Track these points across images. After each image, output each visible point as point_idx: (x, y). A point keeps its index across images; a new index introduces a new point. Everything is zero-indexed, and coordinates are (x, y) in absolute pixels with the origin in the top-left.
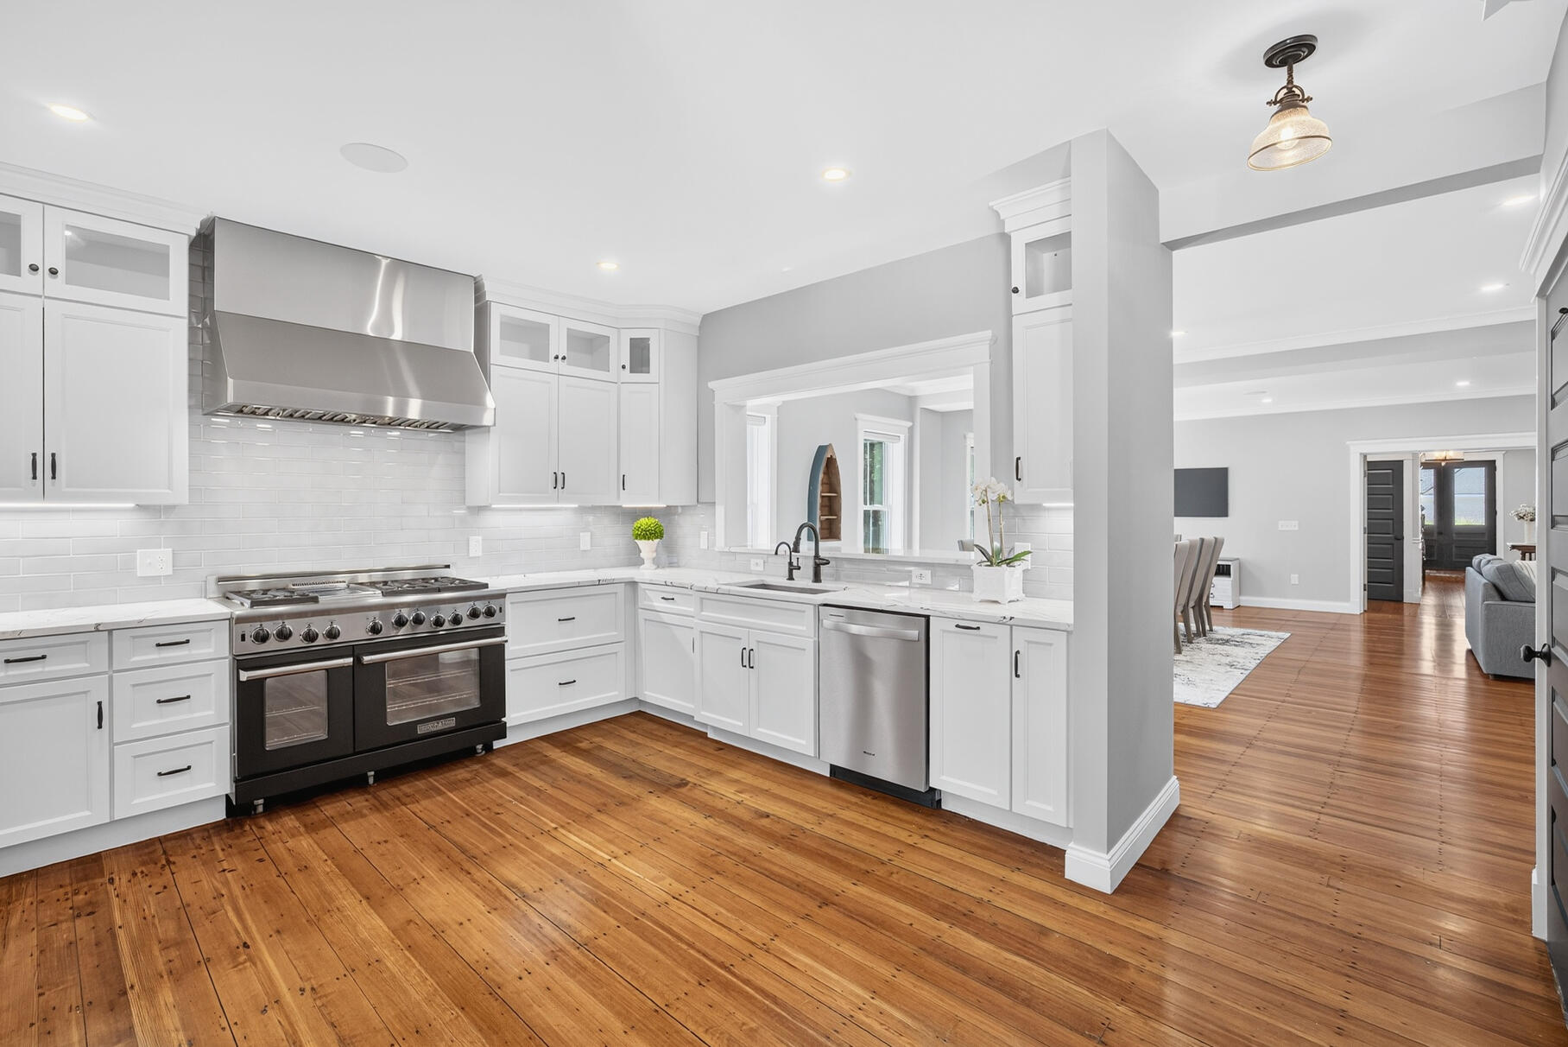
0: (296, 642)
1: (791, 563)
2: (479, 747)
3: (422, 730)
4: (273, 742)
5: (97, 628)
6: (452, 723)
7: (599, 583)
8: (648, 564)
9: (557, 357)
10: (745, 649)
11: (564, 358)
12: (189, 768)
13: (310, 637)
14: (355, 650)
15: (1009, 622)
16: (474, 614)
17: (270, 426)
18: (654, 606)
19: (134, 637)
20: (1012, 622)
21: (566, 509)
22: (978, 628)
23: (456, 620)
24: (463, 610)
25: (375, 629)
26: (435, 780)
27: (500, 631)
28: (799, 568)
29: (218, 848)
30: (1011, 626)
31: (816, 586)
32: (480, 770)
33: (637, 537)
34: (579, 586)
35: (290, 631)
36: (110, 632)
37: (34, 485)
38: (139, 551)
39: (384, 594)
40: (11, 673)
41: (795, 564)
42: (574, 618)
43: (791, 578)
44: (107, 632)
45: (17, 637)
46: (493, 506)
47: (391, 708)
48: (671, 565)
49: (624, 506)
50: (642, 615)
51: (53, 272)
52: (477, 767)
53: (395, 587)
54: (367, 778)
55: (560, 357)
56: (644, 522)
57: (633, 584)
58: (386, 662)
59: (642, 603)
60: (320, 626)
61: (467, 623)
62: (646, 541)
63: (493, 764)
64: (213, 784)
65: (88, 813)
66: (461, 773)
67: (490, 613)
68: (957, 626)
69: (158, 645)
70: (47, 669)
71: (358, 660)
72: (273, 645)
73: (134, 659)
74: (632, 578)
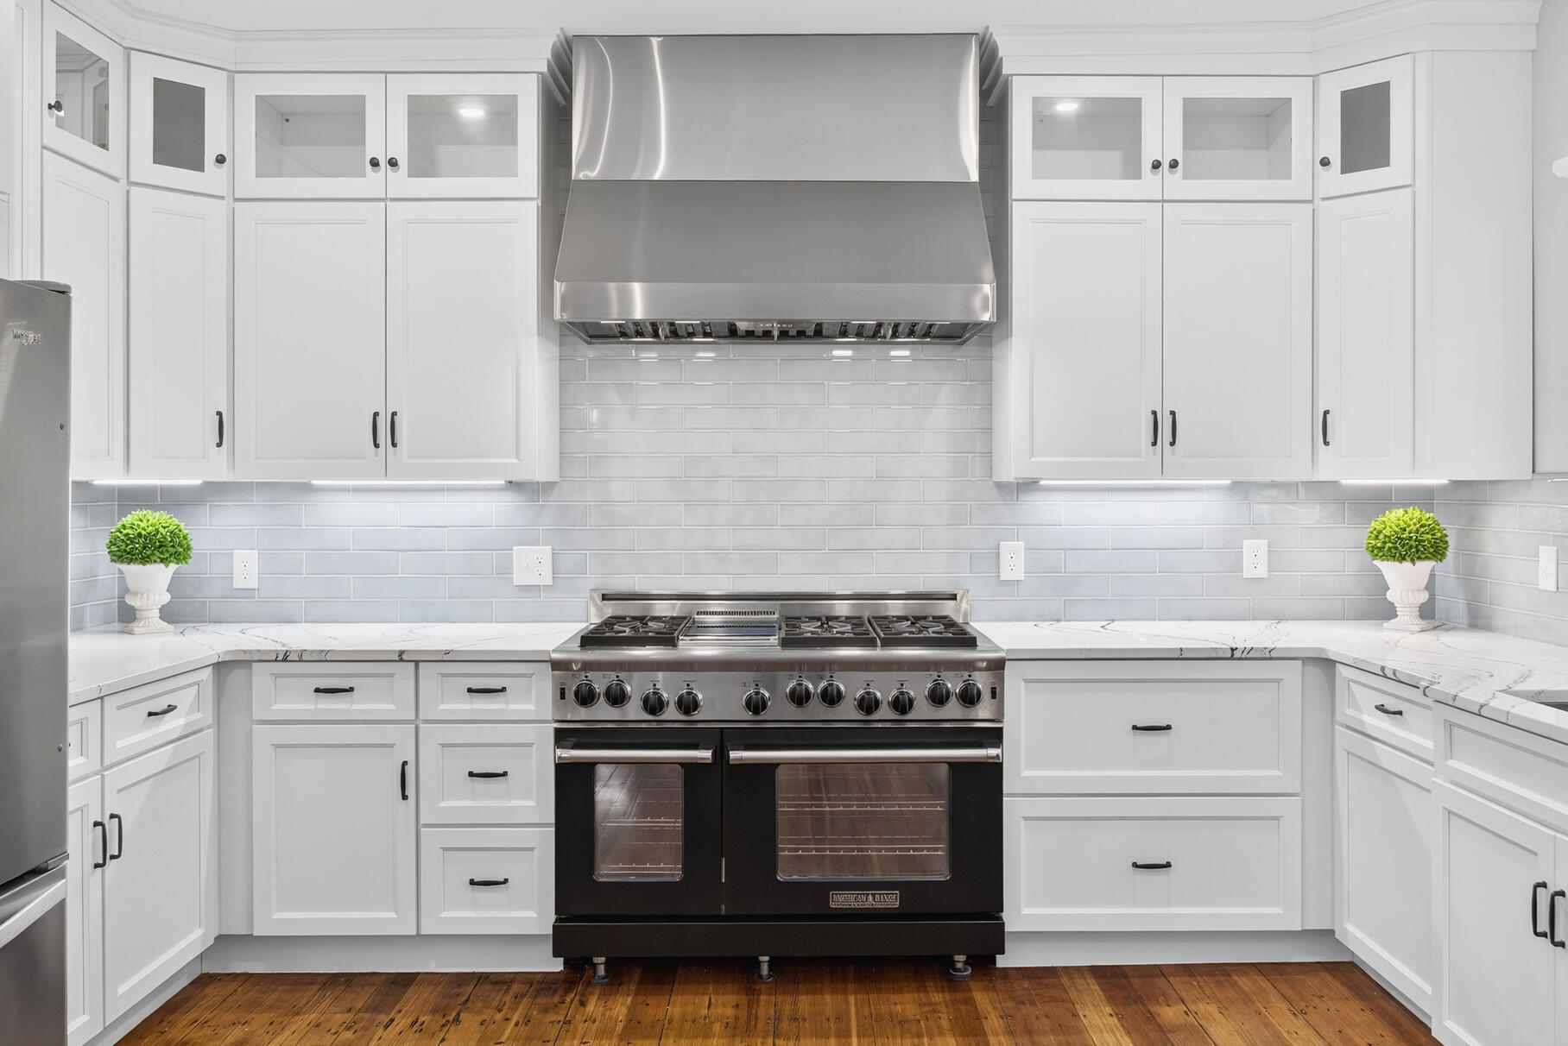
2: (960, 958)
3: (840, 901)
4: (608, 870)
5: (401, 657)
6: (891, 901)
7: (1233, 655)
8: (1407, 616)
9: (1156, 165)
10: (1544, 885)
11: (1174, 165)
12: (506, 881)
14: (722, 738)
16: (938, 697)
18: (1361, 722)
19: (443, 675)
21: (1208, 488)
23: (902, 704)
24: (918, 688)
25: (756, 705)
26: (853, 1003)
27: (994, 736)
29: (515, 1018)
32: (942, 1007)
33: (1378, 551)
34: (1180, 656)
36: (417, 663)
37: (376, 455)
38: (515, 548)
39: (786, 643)
40: (320, 706)
42: (1168, 727)
44: (413, 664)
45: (324, 657)
46: (1042, 482)
47: (785, 851)
49: (1344, 482)
50: (1343, 737)
51: (393, 163)
52: (937, 997)
53: (809, 629)
54: (758, 964)
55: (1166, 165)
56: (1394, 518)
57: (1326, 664)
58: (779, 764)
60: (669, 688)
61: (923, 710)
62: (1397, 564)
63: (969, 1001)
64: (532, 914)
65: (393, 915)
66: (905, 1003)
67: (969, 697)
69: (470, 690)
70: (356, 707)
73: (443, 707)
74: (1322, 650)
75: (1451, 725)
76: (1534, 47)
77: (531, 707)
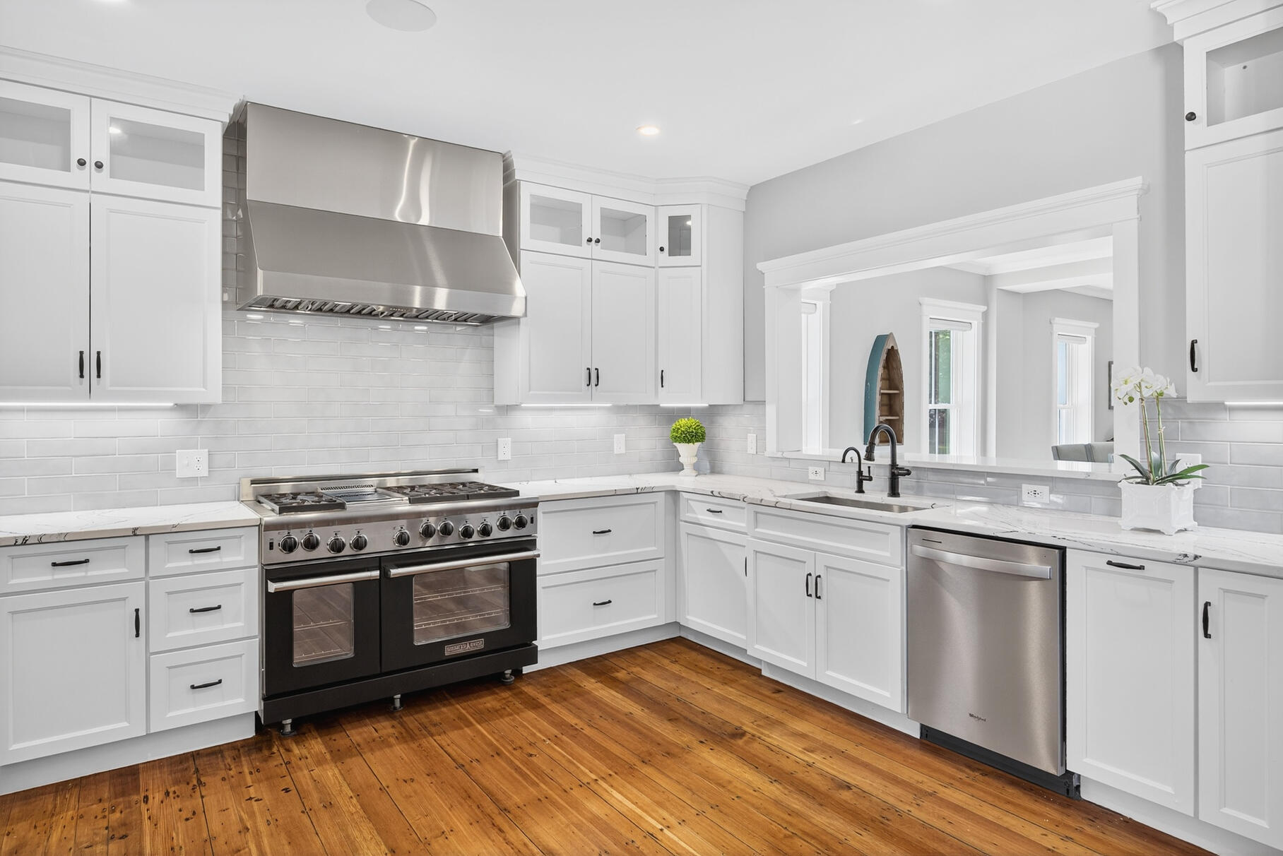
0: (323, 552)
1: (860, 473)
2: (509, 672)
3: (450, 651)
4: (300, 658)
5: (135, 533)
6: (479, 645)
7: (638, 492)
8: (688, 470)
9: (590, 240)
10: (810, 574)
11: (598, 241)
12: (220, 682)
13: (337, 547)
14: (381, 562)
15: (1192, 562)
16: (504, 525)
17: (301, 322)
18: (698, 519)
19: (169, 543)
20: (1197, 562)
21: (600, 408)
22: (1142, 568)
23: (485, 531)
24: (493, 520)
25: (402, 540)
26: (461, 708)
27: (530, 544)
28: (870, 479)
29: (246, 771)
30: (1196, 568)
31: (893, 501)
32: (510, 699)
33: (676, 439)
34: (616, 494)
35: (317, 539)
36: (147, 536)
37: (81, 384)
38: (177, 451)
39: (412, 501)
40: (56, 577)
41: (865, 473)
42: (610, 531)
43: (860, 490)
44: (143, 537)
45: (63, 539)
46: (522, 405)
47: (419, 625)
48: (714, 470)
49: (661, 405)
50: (684, 528)
51: (99, 166)
52: (506, 694)
53: (422, 493)
54: (392, 700)
55: (593, 241)
56: (683, 422)
57: (674, 494)
58: (414, 575)
59: (685, 515)
60: (347, 535)
61: (497, 534)
62: (687, 444)
63: (522, 693)
64: (241, 700)
65: (126, 724)
66: (489, 701)
67: (521, 523)
68: (1110, 563)
69: (191, 552)
70: (89, 574)
71: (384, 574)
72: (300, 554)
73: (169, 565)
74: (673, 486)
75: (757, 513)
76: (744, 210)
77: (241, 558)
